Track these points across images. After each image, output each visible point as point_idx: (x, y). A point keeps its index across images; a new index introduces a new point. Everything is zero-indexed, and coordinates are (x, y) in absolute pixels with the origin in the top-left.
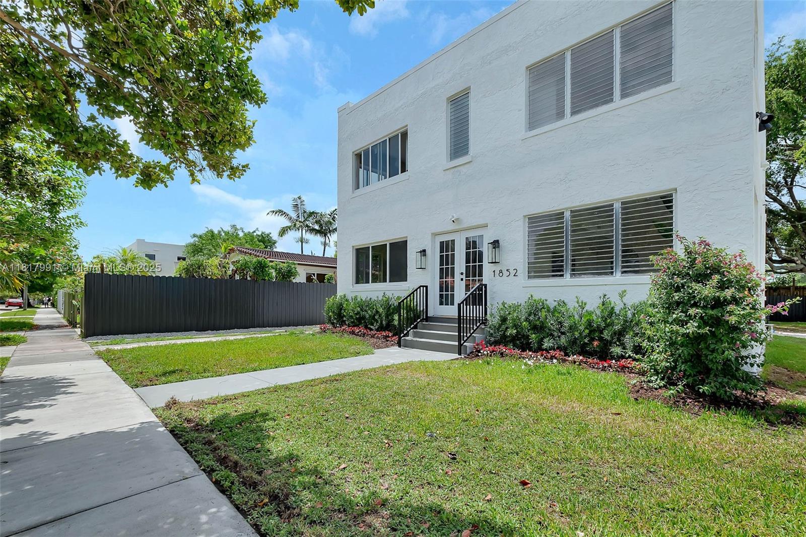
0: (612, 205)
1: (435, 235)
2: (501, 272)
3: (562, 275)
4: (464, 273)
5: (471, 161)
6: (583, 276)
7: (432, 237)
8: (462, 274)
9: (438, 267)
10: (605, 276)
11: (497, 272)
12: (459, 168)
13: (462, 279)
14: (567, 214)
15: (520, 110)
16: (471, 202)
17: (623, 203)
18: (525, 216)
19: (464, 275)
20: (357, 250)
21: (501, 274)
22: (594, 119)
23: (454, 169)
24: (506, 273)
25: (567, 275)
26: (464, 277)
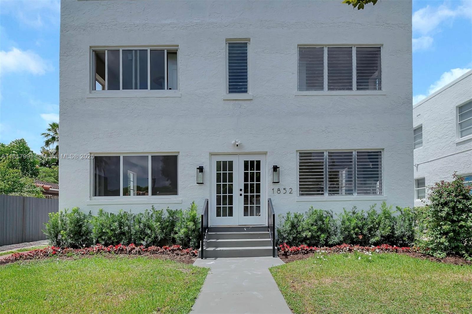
0: (352, 153)
1: (212, 154)
2: (279, 190)
3: (322, 194)
4: (243, 189)
5: (252, 100)
6: (336, 195)
7: (210, 156)
8: (241, 190)
9: (215, 183)
10: (349, 195)
11: (276, 190)
12: (240, 102)
13: (241, 195)
14: (326, 154)
15: (293, 74)
16: (251, 132)
17: (358, 152)
18: (297, 151)
19: (243, 191)
20: (96, 158)
21: (279, 192)
22: (343, 97)
23: (234, 101)
24: (282, 191)
25: (326, 194)
26: (243, 192)
